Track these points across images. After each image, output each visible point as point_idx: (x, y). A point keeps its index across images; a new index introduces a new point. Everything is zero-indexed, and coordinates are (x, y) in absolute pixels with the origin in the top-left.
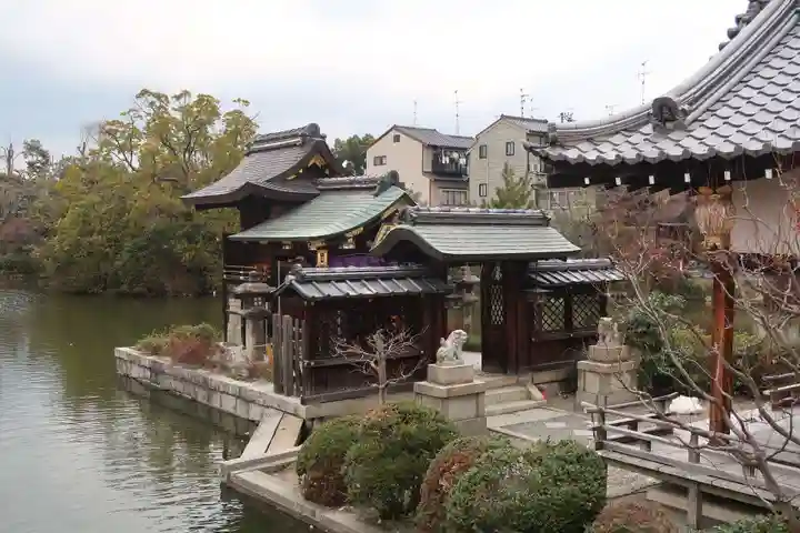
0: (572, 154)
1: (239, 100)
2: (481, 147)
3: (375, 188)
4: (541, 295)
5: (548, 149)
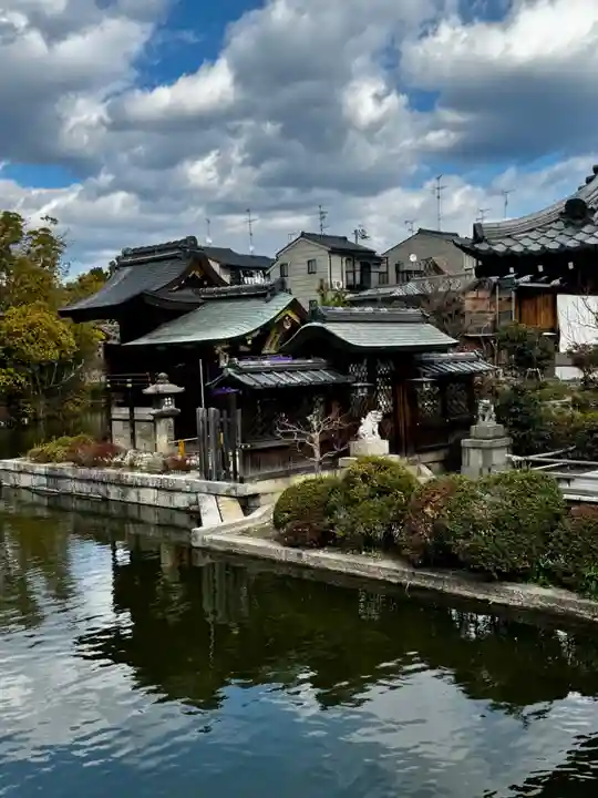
0: (499, 248)
1: (47, 218)
2: (282, 266)
3: (264, 295)
4: (426, 382)
5: (477, 246)
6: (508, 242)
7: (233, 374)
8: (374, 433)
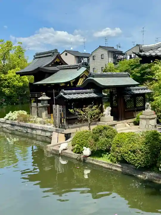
0: (147, 54)
2: (93, 56)
3: (77, 68)
4: (128, 97)
5: (140, 53)
6: (151, 52)
7: (62, 95)
8: (108, 114)
